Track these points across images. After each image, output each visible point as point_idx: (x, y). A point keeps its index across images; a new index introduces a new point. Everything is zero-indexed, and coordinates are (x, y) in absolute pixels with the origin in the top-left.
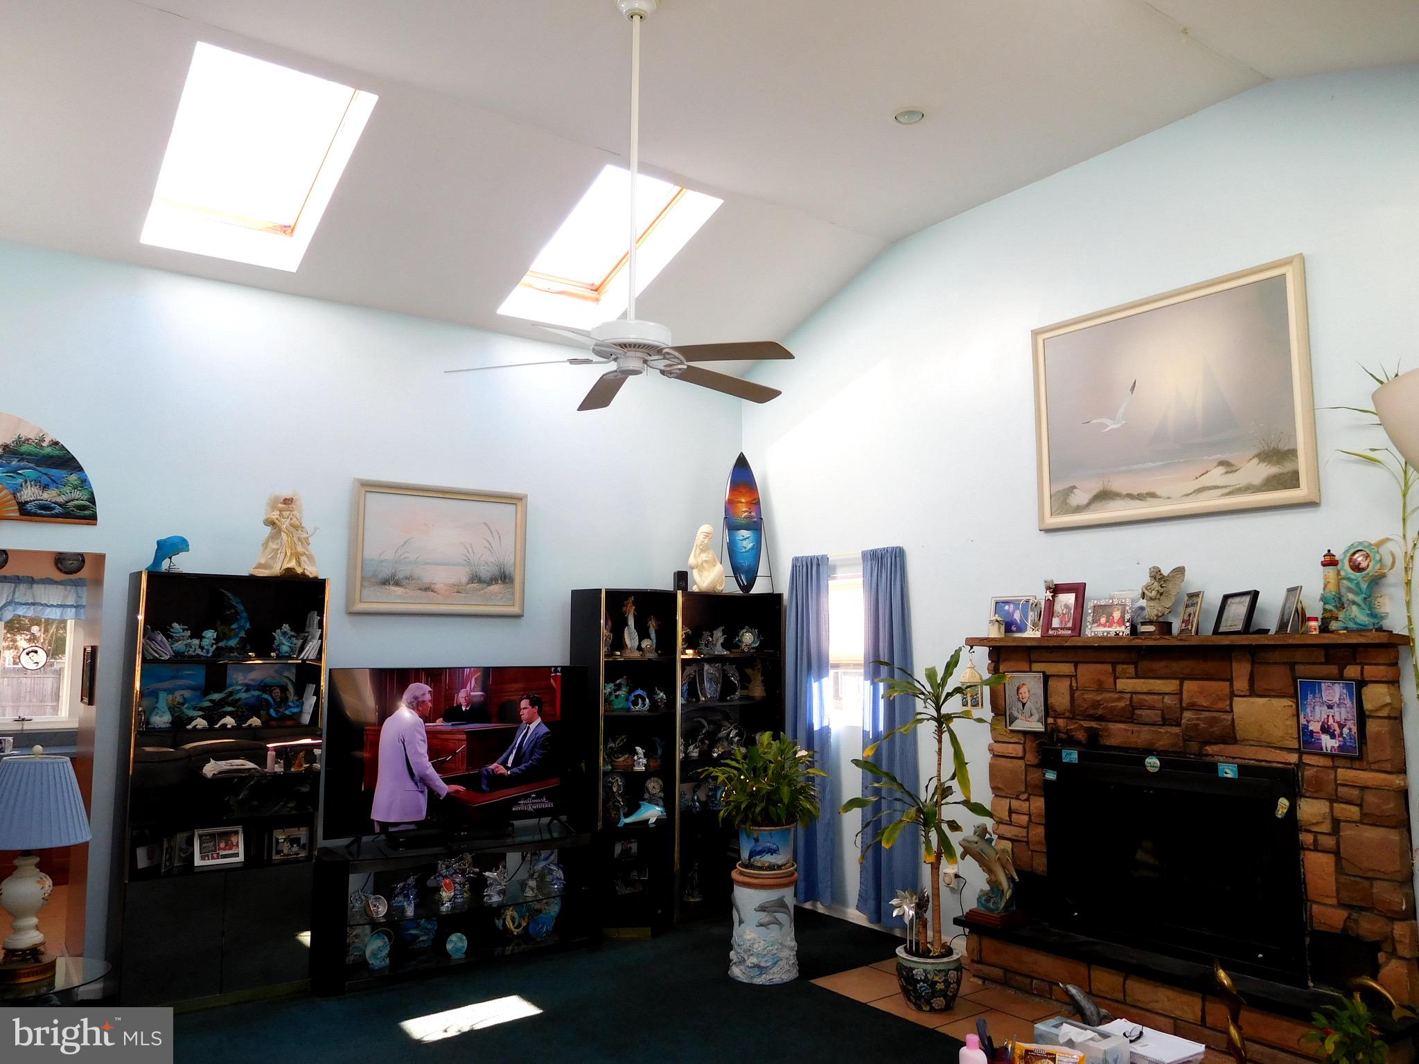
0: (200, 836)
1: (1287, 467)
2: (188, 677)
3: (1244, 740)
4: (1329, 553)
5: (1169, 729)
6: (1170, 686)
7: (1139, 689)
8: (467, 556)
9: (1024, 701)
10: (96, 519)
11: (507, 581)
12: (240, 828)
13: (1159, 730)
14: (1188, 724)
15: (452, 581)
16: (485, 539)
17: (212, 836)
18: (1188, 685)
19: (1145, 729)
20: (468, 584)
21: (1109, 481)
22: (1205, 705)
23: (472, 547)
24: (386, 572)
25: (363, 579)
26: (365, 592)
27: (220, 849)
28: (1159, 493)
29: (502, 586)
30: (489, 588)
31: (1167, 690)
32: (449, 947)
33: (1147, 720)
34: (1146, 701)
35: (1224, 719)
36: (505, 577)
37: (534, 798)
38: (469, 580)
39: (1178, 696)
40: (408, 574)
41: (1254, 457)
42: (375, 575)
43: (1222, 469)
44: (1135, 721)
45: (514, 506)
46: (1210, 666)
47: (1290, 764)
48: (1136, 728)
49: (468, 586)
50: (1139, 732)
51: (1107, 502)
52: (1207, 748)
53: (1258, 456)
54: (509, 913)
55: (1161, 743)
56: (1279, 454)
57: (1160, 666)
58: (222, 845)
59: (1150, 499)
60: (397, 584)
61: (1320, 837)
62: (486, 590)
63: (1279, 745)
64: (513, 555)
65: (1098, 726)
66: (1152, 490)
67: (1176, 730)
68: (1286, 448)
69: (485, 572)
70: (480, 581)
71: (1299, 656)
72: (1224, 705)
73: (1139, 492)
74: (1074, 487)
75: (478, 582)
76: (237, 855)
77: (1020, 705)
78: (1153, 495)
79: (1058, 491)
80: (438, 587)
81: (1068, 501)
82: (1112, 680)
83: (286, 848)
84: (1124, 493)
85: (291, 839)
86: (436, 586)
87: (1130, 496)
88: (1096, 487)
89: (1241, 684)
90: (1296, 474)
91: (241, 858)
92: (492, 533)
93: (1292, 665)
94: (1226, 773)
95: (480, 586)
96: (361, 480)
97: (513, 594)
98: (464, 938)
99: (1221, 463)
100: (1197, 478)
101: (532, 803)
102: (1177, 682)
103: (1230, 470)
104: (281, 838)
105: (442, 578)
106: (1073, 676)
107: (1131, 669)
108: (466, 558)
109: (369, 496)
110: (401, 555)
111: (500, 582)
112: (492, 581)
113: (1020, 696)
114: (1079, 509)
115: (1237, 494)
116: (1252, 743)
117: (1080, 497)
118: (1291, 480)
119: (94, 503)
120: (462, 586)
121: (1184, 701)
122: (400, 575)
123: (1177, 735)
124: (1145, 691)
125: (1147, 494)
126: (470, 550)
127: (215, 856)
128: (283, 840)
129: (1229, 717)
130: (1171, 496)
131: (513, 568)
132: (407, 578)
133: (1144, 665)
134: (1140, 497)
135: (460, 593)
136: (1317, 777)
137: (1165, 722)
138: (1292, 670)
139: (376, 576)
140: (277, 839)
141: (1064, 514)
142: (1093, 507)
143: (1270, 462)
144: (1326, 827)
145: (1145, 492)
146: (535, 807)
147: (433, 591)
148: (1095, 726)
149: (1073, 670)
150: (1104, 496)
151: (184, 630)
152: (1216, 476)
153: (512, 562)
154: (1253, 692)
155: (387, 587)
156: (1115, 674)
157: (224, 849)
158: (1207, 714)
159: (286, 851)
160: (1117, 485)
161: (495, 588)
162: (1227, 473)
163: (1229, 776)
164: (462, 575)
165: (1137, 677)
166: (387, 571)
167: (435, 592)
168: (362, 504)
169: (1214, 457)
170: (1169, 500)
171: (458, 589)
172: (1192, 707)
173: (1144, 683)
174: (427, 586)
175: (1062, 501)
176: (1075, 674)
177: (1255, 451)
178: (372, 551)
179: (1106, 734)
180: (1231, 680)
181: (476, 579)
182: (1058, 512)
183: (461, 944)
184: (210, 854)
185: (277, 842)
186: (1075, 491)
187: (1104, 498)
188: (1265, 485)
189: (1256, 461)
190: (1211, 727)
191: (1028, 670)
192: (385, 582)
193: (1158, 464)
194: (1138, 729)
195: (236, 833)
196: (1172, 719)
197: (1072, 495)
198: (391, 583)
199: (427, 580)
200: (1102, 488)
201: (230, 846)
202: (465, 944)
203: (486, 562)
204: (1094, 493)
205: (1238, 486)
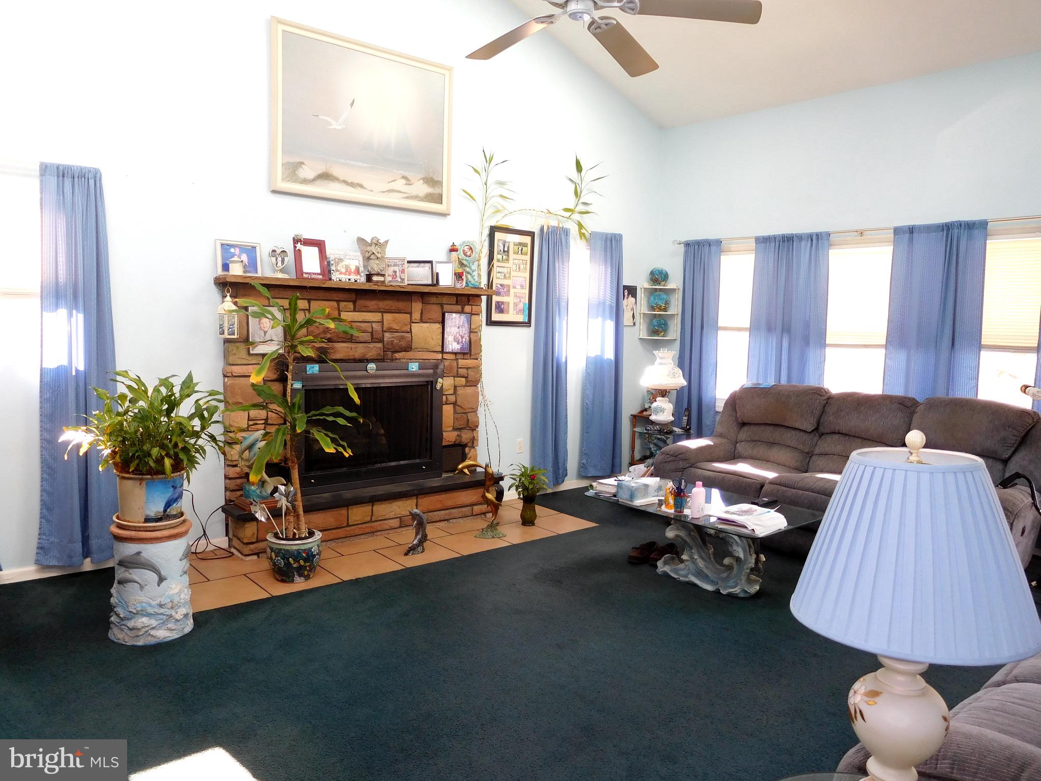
1: (436, 191)
3: (416, 348)
4: (453, 245)
5: (374, 344)
6: (376, 317)
7: (356, 319)
9: (266, 329)
13: (369, 346)
14: (388, 341)
18: (388, 317)
19: (360, 346)
21: (331, 167)
22: (397, 328)
28: (365, 185)
31: (374, 320)
33: (362, 340)
34: (361, 327)
35: (407, 337)
39: (381, 323)
41: (421, 179)
43: (404, 181)
44: (353, 341)
46: (400, 305)
47: (439, 360)
48: (353, 345)
50: (356, 348)
51: (328, 182)
52: (395, 355)
53: (423, 179)
55: (371, 354)
56: (433, 181)
57: (372, 304)
59: (359, 188)
61: (448, 397)
63: (433, 350)
65: (327, 346)
66: (360, 182)
67: (380, 345)
68: (437, 179)
71: (445, 300)
72: (407, 328)
73: (352, 181)
74: (302, 163)
77: (262, 333)
78: (361, 186)
79: (289, 163)
81: (297, 173)
82: (337, 313)
84: (342, 179)
87: (345, 182)
88: (321, 169)
89: (416, 316)
90: (441, 196)
93: (442, 305)
94: (413, 368)
99: (404, 177)
100: (389, 182)
102: (380, 314)
103: (408, 183)
106: (307, 310)
107: (351, 305)
113: (262, 325)
114: (305, 181)
115: (411, 199)
116: (419, 350)
117: (307, 172)
118: (438, 199)
121: (384, 327)
123: (380, 348)
124: (360, 320)
125: (357, 184)
129: (409, 335)
130: (373, 190)
133: (360, 303)
134: (352, 185)
136: (450, 365)
137: (374, 340)
138: (442, 308)
141: (292, 182)
142: (318, 182)
143: (429, 184)
144: (451, 392)
145: (356, 182)
148: (325, 346)
149: (308, 306)
150: (325, 176)
152: (400, 184)
154: (422, 321)
156: (339, 309)
158: (398, 334)
160: (336, 171)
162: (406, 184)
163: (414, 370)
165: (355, 311)
169: (400, 172)
170: (371, 192)
172: (390, 330)
173: (359, 315)
175: (292, 170)
176: (308, 308)
177: (422, 176)
179: (332, 351)
180: (411, 313)
182: (287, 179)
186: (303, 166)
187: (326, 179)
188: (425, 198)
189: (421, 181)
190: (400, 341)
191: (267, 304)
193: (366, 165)
194: (355, 346)
196: (377, 338)
197: (301, 169)
200: (325, 171)
204: (319, 172)
205: (411, 195)
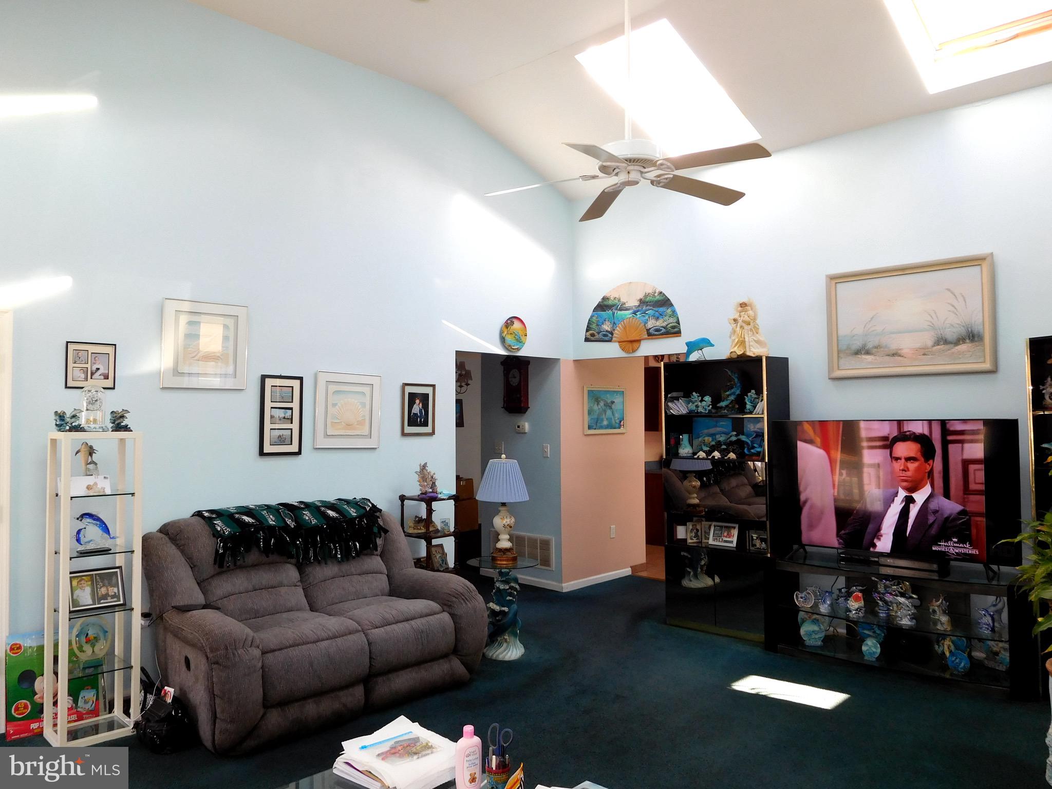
0: (715, 526)
2: (722, 426)
8: (931, 322)
10: (681, 333)
11: (976, 339)
12: (737, 526)
15: (918, 345)
16: (949, 304)
17: (721, 527)
20: (934, 346)
23: (935, 313)
24: (857, 344)
25: (839, 352)
26: (842, 361)
27: (724, 536)
29: (970, 345)
30: (957, 348)
32: (864, 648)
36: (973, 336)
37: (955, 542)
38: (935, 343)
40: (876, 343)
42: (848, 348)
45: (979, 267)
49: (936, 348)
54: (947, 642)
58: (725, 534)
60: (868, 353)
62: (953, 350)
64: (981, 314)
69: (951, 333)
70: (946, 342)
75: (944, 344)
76: (732, 542)
80: (905, 351)
83: (758, 543)
85: (761, 538)
86: (902, 352)
91: (734, 544)
92: (956, 298)
95: (947, 347)
96: (830, 275)
97: (984, 351)
98: (879, 645)
101: (954, 547)
104: (755, 536)
105: (906, 344)
108: (931, 324)
109: (839, 286)
110: (869, 329)
111: (968, 341)
112: (960, 340)
119: (679, 324)
120: (928, 349)
122: (870, 346)
126: (934, 317)
127: (721, 540)
128: (755, 538)
131: (981, 327)
132: (876, 347)
135: (927, 355)
139: (850, 348)
140: (752, 537)
146: (957, 551)
147: (900, 356)
151: (698, 396)
153: (981, 320)
155: (860, 356)
157: (726, 537)
159: (758, 546)
161: (963, 347)
164: (927, 339)
166: (859, 344)
167: (902, 356)
168: (833, 293)
171: (924, 352)
174: (894, 352)
178: (845, 329)
181: (942, 341)
183: (874, 650)
184: (718, 538)
185: (753, 539)
192: (857, 353)
195: (734, 528)
198: (863, 353)
199: (894, 346)
201: (729, 535)
202: (879, 651)
203: (952, 324)
